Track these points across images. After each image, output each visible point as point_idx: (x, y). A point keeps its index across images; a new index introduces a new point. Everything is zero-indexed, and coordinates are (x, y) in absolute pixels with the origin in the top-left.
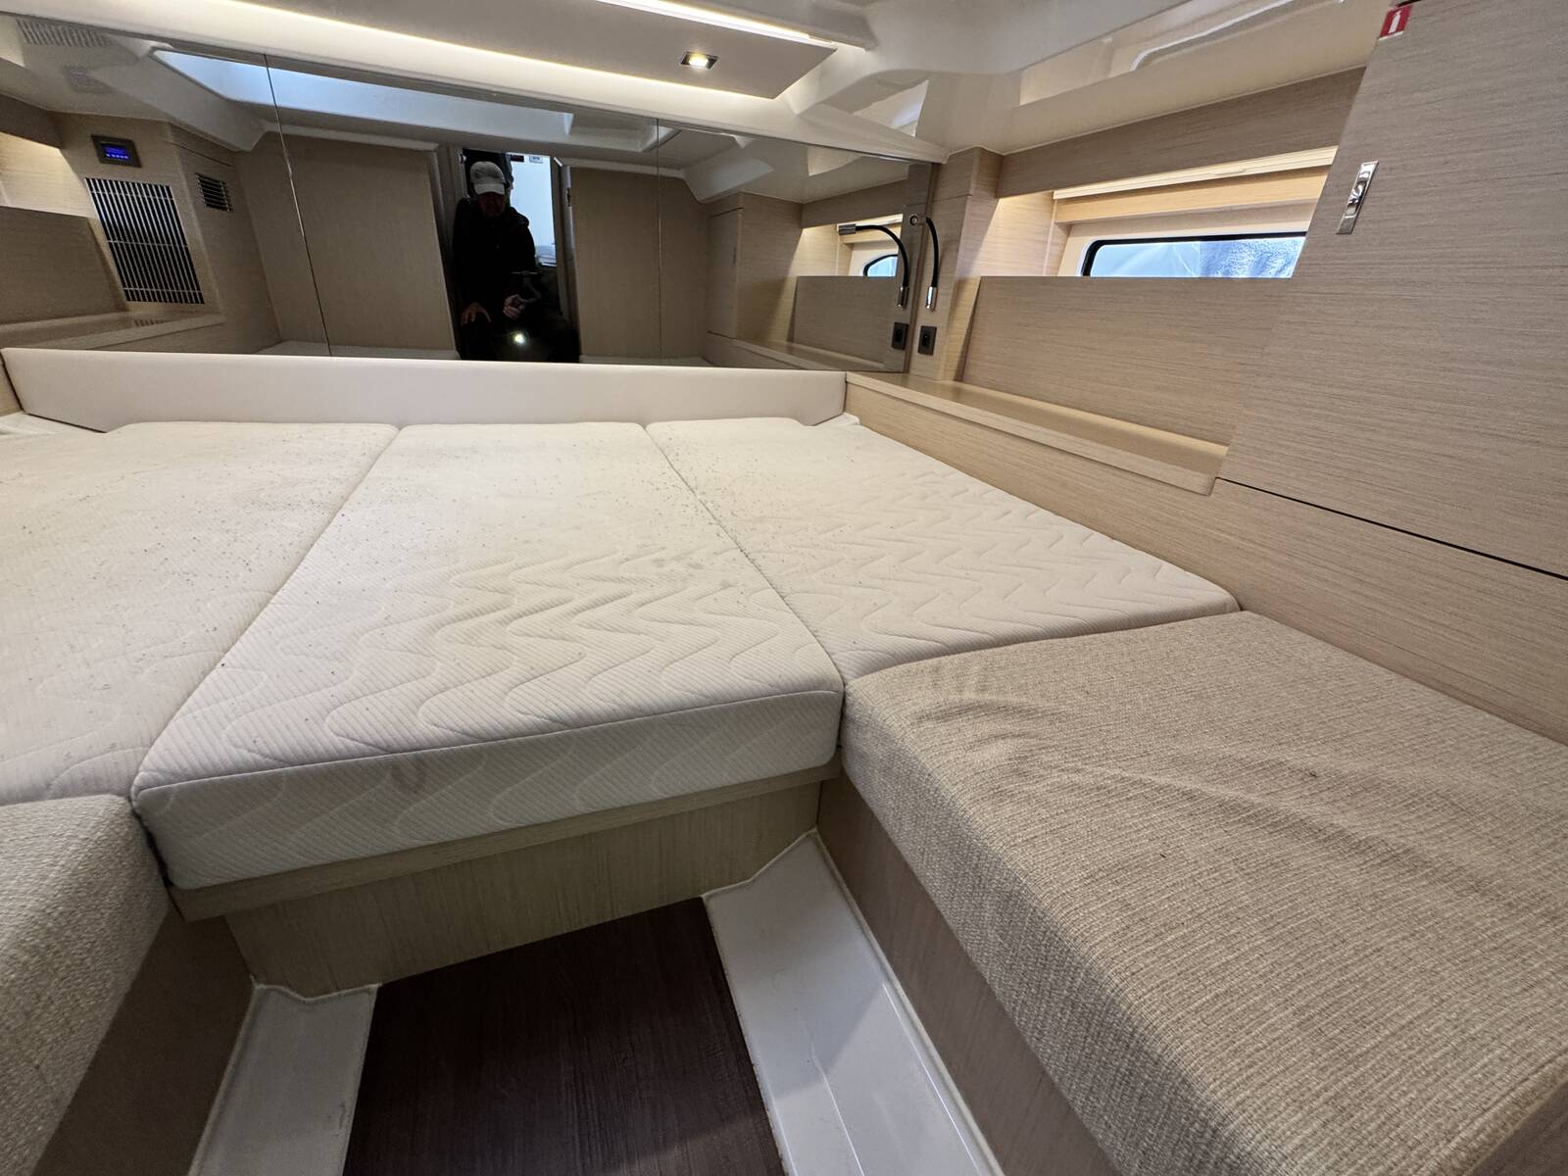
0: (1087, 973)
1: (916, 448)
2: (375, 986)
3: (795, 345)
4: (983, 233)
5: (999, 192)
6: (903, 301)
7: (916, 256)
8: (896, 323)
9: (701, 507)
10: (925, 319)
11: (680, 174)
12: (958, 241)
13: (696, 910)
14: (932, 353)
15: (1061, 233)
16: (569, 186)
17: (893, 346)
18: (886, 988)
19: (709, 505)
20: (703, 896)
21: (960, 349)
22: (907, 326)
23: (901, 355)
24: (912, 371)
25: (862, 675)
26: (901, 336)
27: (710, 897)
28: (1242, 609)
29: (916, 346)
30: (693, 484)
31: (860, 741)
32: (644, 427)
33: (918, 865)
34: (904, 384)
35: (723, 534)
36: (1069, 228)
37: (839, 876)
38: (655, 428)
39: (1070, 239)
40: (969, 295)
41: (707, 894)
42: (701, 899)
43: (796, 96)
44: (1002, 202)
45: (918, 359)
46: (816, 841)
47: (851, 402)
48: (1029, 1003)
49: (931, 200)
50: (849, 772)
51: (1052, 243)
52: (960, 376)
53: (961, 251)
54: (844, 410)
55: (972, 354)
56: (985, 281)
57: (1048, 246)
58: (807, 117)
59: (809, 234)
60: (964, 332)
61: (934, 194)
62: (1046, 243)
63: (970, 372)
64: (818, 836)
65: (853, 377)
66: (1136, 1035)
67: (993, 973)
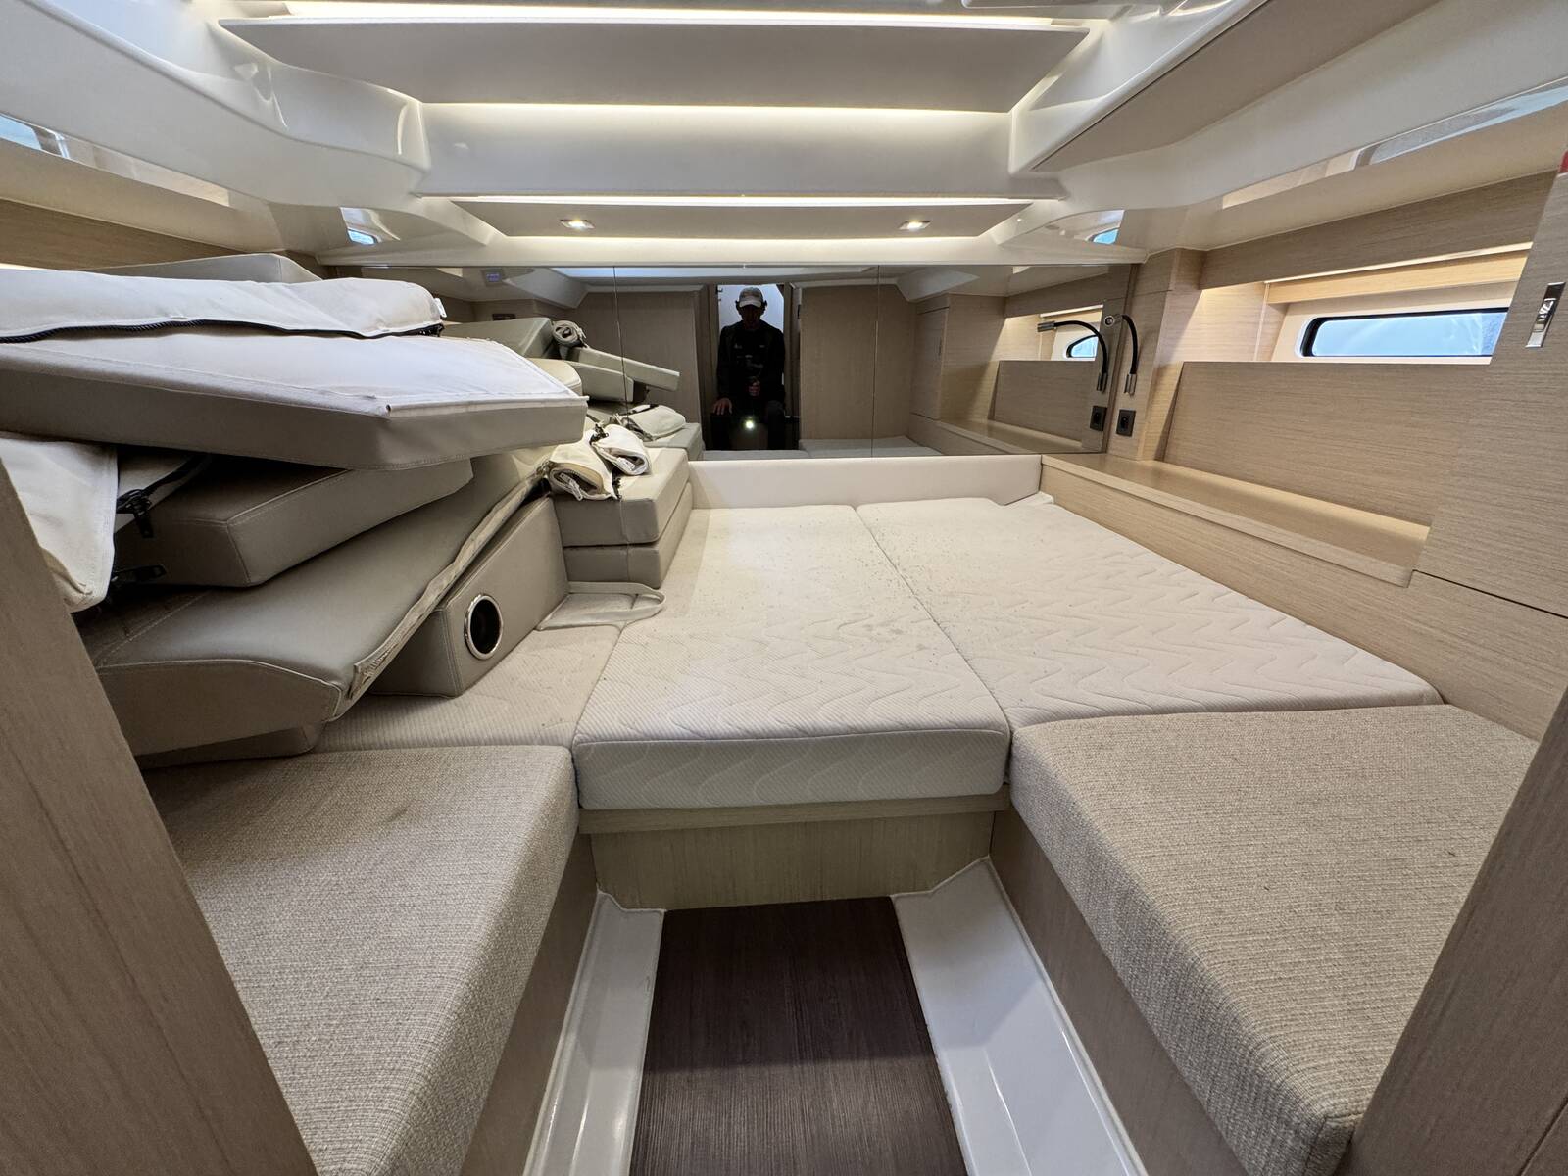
0: (1177, 947)
1: (1108, 527)
2: (663, 911)
3: (996, 425)
4: (1186, 322)
5: (1201, 284)
6: (1102, 385)
7: (1115, 345)
8: (1095, 407)
9: (902, 581)
10: (1124, 402)
11: (893, 281)
12: (1158, 331)
13: (886, 907)
14: (1130, 435)
15: (1275, 312)
16: (800, 303)
17: (1092, 427)
18: (1039, 983)
19: (909, 581)
20: (892, 896)
21: (1161, 430)
22: (1106, 408)
23: (1098, 436)
24: (1111, 451)
25: (1025, 726)
26: (1099, 418)
27: (897, 898)
28: (1445, 702)
29: (1115, 427)
30: (895, 561)
31: (1023, 777)
32: (855, 509)
33: (1065, 875)
34: (1100, 468)
35: (920, 606)
36: (1286, 308)
37: (1006, 896)
38: (865, 509)
39: (1287, 317)
40: (1170, 381)
41: (896, 895)
42: (890, 898)
43: (997, 233)
44: (1205, 293)
45: (1117, 441)
46: (989, 868)
47: (1046, 481)
48: (1140, 977)
49: (1129, 298)
50: (1015, 803)
51: (1264, 323)
52: (1162, 455)
53: (1161, 340)
54: (1039, 489)
55: (1174, 434)
56: (1188, 367)
57: (1261, 327)
58: (1006, 246)
59: (1010, 322)
60: (1166, 413)
61: (1134, 291)
62: (1258, 324)
63: (1172, 451)
64: (991, 864)
65: (1048, 459)
66: (1206, 990)
67: (1115, 956)
